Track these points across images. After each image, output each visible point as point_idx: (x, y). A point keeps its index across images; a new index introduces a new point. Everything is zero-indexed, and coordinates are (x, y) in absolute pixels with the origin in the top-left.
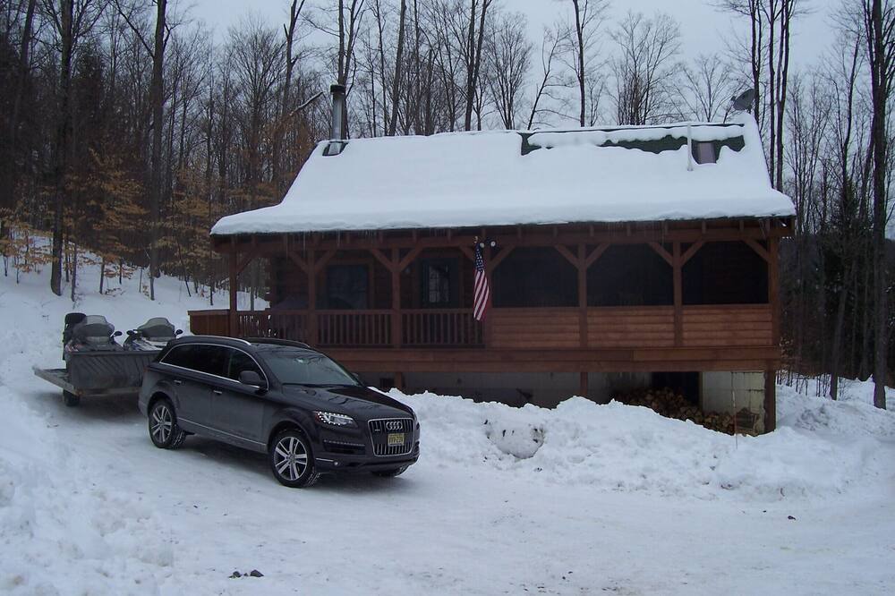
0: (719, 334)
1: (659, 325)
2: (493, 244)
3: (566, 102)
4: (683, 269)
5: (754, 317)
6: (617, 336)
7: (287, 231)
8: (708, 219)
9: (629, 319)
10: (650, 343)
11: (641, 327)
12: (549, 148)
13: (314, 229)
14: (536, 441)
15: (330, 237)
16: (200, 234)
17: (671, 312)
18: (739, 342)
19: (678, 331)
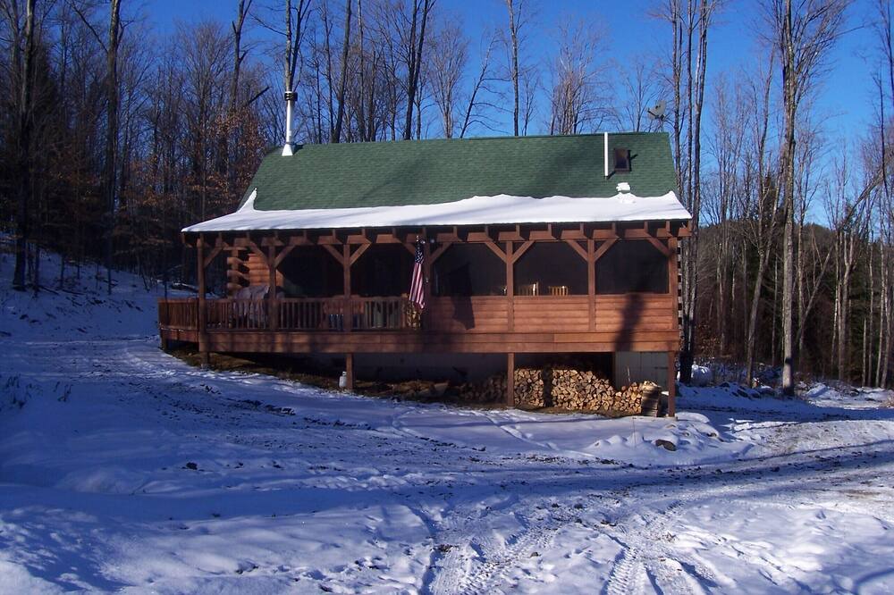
1: (575, 312)
2: (433, 241)
3: (502, 95)
4: (597, 263)
5: (659, 305)
6: (540, 321)
9: (550, 307)
11: (559, 313)
17: (586, 300)
19: (592, 317)
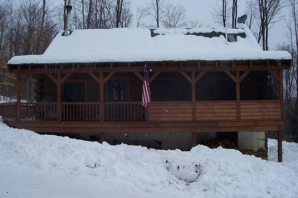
0: (257, 114)
1: (230, 110)
2: (151, 70)
4: (241, 83)
5: (273, 106)
6: (210, 115)
7: (47, 63)
8: (253, 60)
9: (216, 107)
10: (225, 118)
11: (221, 111)
12: (163, 35)
13: (61, 62)
14: (196, 172)
15: (69, 66)
16: (6, 76)
17: (235, 104)
18: (266, 118)
19: (238, 112)
